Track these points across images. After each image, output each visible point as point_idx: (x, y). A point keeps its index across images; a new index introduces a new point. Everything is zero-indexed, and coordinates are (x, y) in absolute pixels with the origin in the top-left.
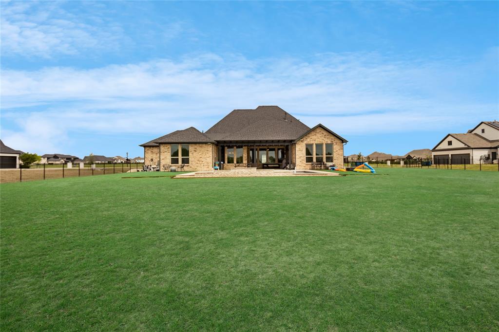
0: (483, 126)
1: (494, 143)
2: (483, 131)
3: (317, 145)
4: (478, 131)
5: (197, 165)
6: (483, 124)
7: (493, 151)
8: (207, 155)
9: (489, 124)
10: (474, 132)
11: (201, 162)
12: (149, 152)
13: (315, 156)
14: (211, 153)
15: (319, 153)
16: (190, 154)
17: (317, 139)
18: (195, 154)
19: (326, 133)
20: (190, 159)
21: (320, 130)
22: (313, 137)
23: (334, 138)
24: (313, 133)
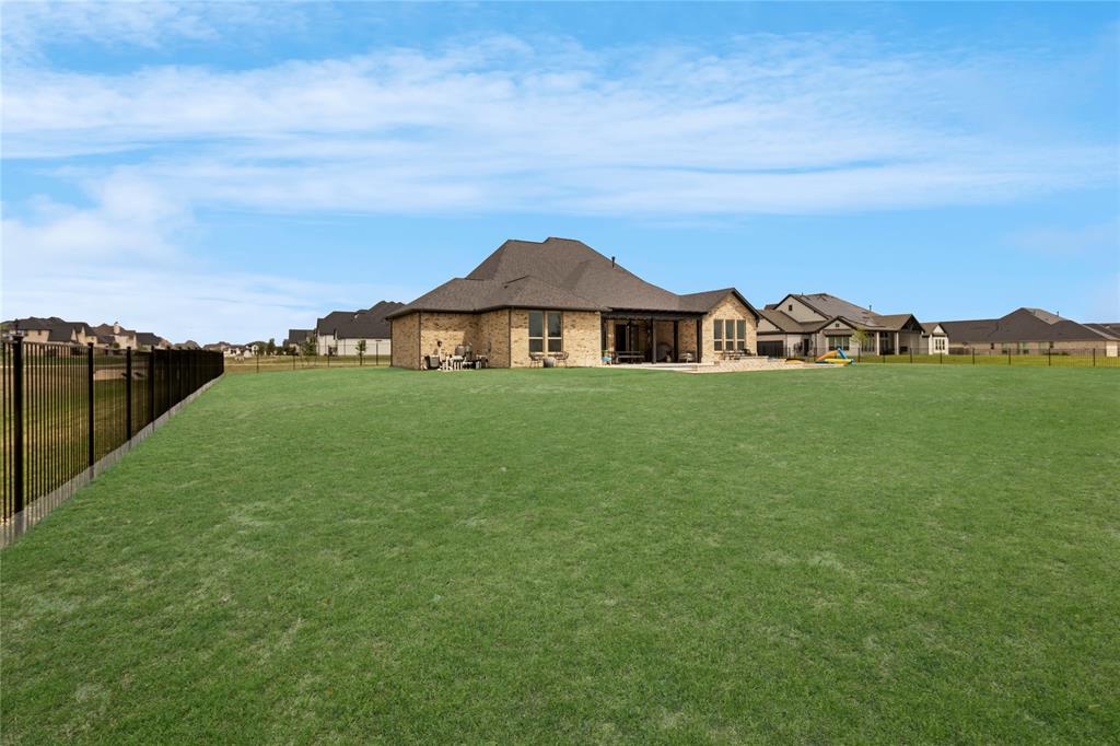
0: (791, 301)
1: (806, 326)
2: (790, 308)
3: (727, 321)
4: (785, 308)
5: (577, 353)
6: (791, 298)
7: (806, 337)
8: (593, 334)
9: (798, 298)
10: (779, 309)
11: (583, 349)
12: (430, 324)
13: (724, 340)
14: (600, 331)
15: (729, 335)
16: (565, 332)
17: (728, 312)
18: (573, 332)
19: (737, 303)
20: (565, 341)
21: (730, 297)
22: (723, 309)
23: (746, 311)
24: (723, 302)
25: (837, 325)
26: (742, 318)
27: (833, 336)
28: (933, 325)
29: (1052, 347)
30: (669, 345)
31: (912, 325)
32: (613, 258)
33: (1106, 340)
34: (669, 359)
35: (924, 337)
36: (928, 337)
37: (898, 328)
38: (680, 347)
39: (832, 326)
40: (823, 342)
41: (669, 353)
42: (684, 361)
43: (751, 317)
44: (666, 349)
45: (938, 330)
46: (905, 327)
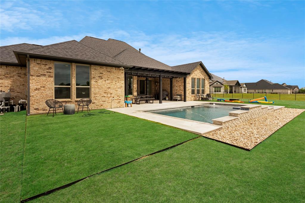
3: (197, 79)
5: (104, 99)
8: (118, 84)
11: (109, 95)
13: (196, 89)
14: (123, 82)
15: (198, 87)
16: (93, 82)
17: (197, 74)
18: (100, 82)
19: (202, 70)
20: (92, 90)
21: (199, 67)
22: (196, 72)
23: (205, 74)
24: (196, 69)
25: (217, 84)
26: (203, 78)
27: (216, 87)
28: (243, 84)
29: (272, 91)
30: (167, 91)
31: (238, 84)
32: (140, 50)
33: (288, 89)
34: (167, 99)
35: (241, 88)
36: (242, 88)
37: (234, 85)
38: (174, 92)
39: (215, 84)
40: (212, 90)
41: (167, 95)
42: (176, 100)
43: (207, 77)
44: (166, 93)
45: (245, 86)
46: (236, 84)
